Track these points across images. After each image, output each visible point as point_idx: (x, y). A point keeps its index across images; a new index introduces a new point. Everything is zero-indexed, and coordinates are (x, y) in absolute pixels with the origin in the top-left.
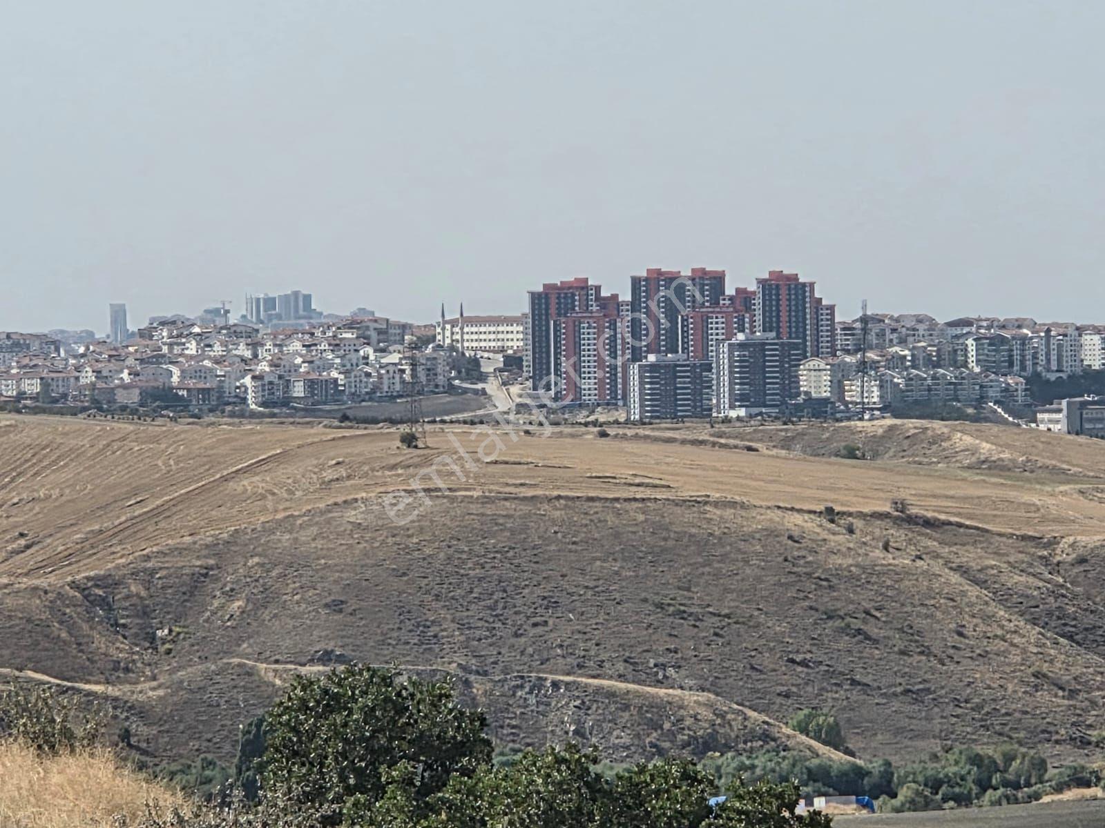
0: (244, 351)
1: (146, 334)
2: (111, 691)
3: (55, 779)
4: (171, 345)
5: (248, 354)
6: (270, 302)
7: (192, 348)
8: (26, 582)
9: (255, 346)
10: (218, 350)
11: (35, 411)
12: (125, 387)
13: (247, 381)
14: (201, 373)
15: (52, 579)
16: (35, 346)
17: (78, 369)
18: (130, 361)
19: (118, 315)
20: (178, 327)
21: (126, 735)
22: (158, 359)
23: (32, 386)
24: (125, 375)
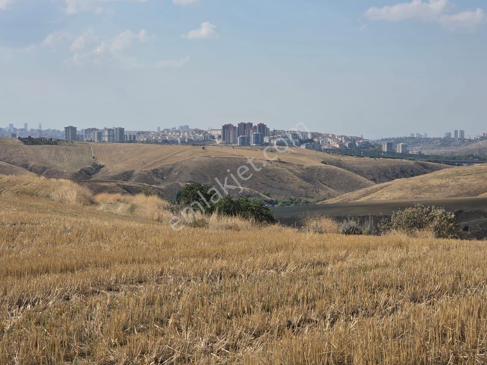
0: (178, 134)
1: (163, 131)
2: (157, 187)
3: (149, 200)
4: (167, 133)
5: (179, 135)
6: (182, 127)
7: (170, 134)
8: (144, 169)
9: (180, 133)
10: (174, 134)
11: (146, 143)
12: (159, 139)
13: (179, 139)
14: (171, 137)
15: (148, 169)
16: (146, 133)
17: (152, 137)
18: (161, 136)
19: (159, 128)
20: (168, 130)
21: (159, 193)
22: (165, 135)
23: (145, 139)
24: (160, 138)
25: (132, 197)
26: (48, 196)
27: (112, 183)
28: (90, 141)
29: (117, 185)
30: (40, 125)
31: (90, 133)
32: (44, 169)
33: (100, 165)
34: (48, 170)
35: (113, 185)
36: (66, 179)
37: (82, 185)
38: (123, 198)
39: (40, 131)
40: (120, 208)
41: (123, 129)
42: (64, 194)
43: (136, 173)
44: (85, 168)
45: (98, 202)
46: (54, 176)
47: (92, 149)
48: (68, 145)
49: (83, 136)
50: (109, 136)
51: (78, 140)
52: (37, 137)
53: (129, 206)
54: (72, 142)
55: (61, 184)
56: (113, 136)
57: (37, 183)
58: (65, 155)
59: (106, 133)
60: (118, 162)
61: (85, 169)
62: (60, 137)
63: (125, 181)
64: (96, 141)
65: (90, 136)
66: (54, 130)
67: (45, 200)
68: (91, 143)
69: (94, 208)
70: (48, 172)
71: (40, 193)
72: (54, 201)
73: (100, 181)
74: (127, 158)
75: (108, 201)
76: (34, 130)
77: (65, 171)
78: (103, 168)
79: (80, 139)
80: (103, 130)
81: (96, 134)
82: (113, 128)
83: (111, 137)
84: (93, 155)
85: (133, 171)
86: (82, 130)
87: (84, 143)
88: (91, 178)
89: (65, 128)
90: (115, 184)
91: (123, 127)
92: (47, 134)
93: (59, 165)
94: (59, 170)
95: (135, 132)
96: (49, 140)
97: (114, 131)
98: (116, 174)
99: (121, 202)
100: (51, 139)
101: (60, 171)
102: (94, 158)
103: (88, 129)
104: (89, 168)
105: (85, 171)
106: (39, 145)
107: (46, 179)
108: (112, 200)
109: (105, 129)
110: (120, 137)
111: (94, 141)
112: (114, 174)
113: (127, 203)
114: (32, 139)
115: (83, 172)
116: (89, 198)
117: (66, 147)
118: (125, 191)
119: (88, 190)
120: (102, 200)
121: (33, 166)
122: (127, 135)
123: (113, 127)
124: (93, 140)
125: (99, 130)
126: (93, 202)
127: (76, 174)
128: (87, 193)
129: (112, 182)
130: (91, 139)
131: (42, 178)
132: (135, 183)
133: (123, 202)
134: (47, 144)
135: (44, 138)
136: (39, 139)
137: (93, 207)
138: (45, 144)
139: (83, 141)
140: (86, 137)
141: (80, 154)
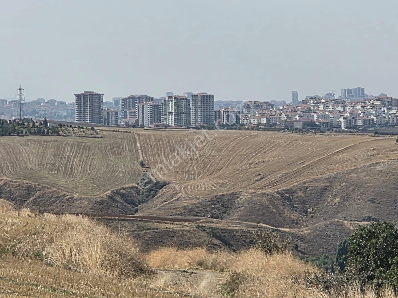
0: (340, 108)
1: (305, 102)
2: (292, 231)
3: (272, 262)
4: (314, 106)
5: (342, 110)
6: (349, 91)
7: (321, 107)
8: (261, 191)
9: (344, 107)
10: (331, 108)
11: (264, 130)
12: (297, 121)
13: (341, 119)
14: (324, 117)
15: (270, 190)
16: (264, 106)
17: (280, 115)
18: (299, 112)
19: (295, 95)
20: (317, 100)
21: (296, 247)
22: (309, 111)
23: (263, 121)
24: (297, 117)
25: (232, 256)
26: (38, 255)
27: (186, 224)
28: (134, 126)
29: (198, 227)
30: (20, 89)
31: (134, 107)
32: (30, 190)
33: (158, 183)
34: (38, 193)
35: (187, 228)
36: (77, 215)
37: (115, 229)
38: (211, 258)
39: (20, 104)
40: (204, 283)
41: (211, 97)
42: (75, 250)
43: (242, 198)
44: (123, 189)
45: (154, 269)
46: (52, 207)
47: (138, 145)
48: (84, 134)
49: (117, 113)
50: (177, 114)
51: (106, 122)
52: (14, 118)
53: (226, 277)
54: (93, 129)
55: (68, 226)
56: (188, 114)
57: (13, 225)
58: (76, 160)
59: (171, 107)
60: (199, 174)
61: (123, 191)
62: (65, 117)
63: (217, 218)
64: (148, 124)
65: (133, 115)
66: (52, 102)
67: (31, 263)
68: (136, 131)
69: (144, 284)
70: (39, 197)
71: (20, 248)
72: (52, 266)
73: (158, 219)
74: (220, 164)
75: (176, 266)
76: (6, 101)
77: (76, 196)
78: (164, 190)
79: (110, 120)
80: (165, 101)
81: (148, 109)
82: (186, 96)
83: (183, 116)
84: (141, 159)
85: (234, 196)
86: (116, 102)
87: (120, 129)
88: (136, 211)
89: (77, 96)
90: (194, 226)
91: (209, 93)
92: (35, 111)
93: (62, 181)
94: (64, 193)
95: (239, 103)
96: (41, 124)
97: (189, 101)
98: (194, 201)
99: (207, 268)
100: (46, 122)
101: (64, 195)
102: (142, 164)
103: (129, 98)
104: (132, 188)
105: (122, 195)
106: (18, 135)
107: (33, 215)
108: (187, 264)
109: (169, 97)
110: (204, 116)
111: (143, 126)
112: (190, 202)
113: (222, 270)
114: (3, 123)
115: (118, 198)
116: (131, 259)
117: (79, 140)
118: (217, 242)
119: (131, 241)
120: (162, 264)
121: (5, 184)
122: (219, 112)
123: (188, 94)
124: (140, 123)
125: (156, 100)
126: (142, 270)
127: (102, 202)
128: (128, 247)
129: (185, 221)
130: (137, 122)
131: (25, 212)
132: (240, 224)
133: (211, 269)
134: (35, 134)
135: (28, 121)
136: (18, 124)
137: (141, 280)
138: (31, 134)
139: (117, 125)
140: (126, 117)
141: (111, 157)
